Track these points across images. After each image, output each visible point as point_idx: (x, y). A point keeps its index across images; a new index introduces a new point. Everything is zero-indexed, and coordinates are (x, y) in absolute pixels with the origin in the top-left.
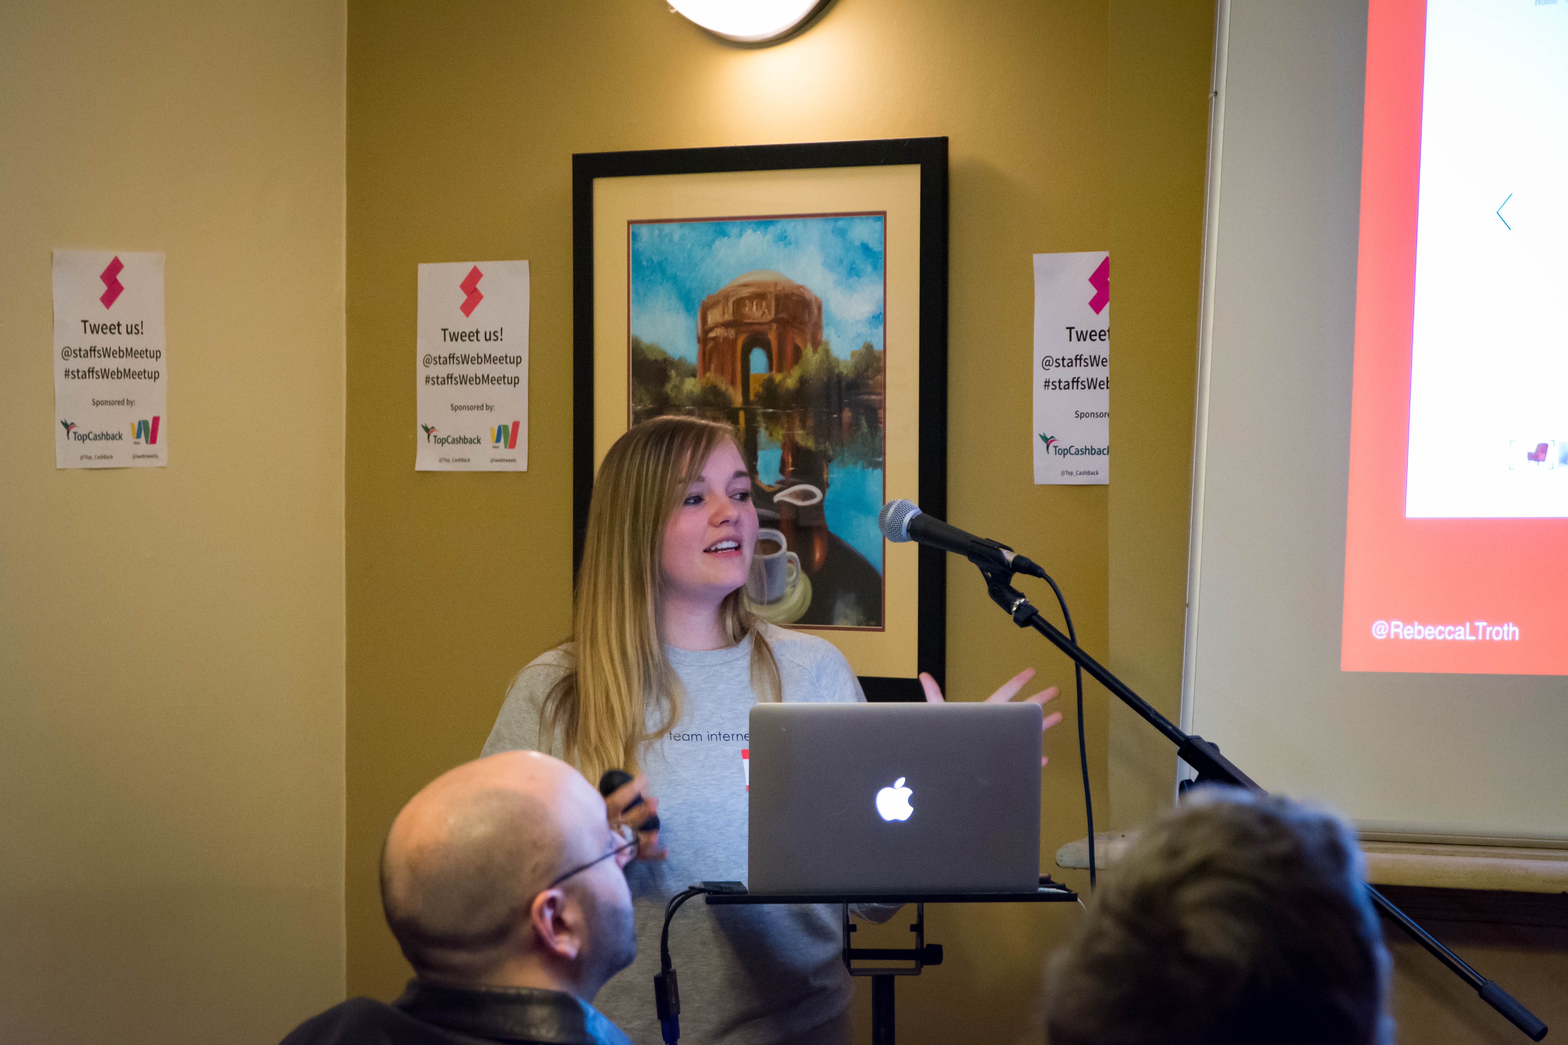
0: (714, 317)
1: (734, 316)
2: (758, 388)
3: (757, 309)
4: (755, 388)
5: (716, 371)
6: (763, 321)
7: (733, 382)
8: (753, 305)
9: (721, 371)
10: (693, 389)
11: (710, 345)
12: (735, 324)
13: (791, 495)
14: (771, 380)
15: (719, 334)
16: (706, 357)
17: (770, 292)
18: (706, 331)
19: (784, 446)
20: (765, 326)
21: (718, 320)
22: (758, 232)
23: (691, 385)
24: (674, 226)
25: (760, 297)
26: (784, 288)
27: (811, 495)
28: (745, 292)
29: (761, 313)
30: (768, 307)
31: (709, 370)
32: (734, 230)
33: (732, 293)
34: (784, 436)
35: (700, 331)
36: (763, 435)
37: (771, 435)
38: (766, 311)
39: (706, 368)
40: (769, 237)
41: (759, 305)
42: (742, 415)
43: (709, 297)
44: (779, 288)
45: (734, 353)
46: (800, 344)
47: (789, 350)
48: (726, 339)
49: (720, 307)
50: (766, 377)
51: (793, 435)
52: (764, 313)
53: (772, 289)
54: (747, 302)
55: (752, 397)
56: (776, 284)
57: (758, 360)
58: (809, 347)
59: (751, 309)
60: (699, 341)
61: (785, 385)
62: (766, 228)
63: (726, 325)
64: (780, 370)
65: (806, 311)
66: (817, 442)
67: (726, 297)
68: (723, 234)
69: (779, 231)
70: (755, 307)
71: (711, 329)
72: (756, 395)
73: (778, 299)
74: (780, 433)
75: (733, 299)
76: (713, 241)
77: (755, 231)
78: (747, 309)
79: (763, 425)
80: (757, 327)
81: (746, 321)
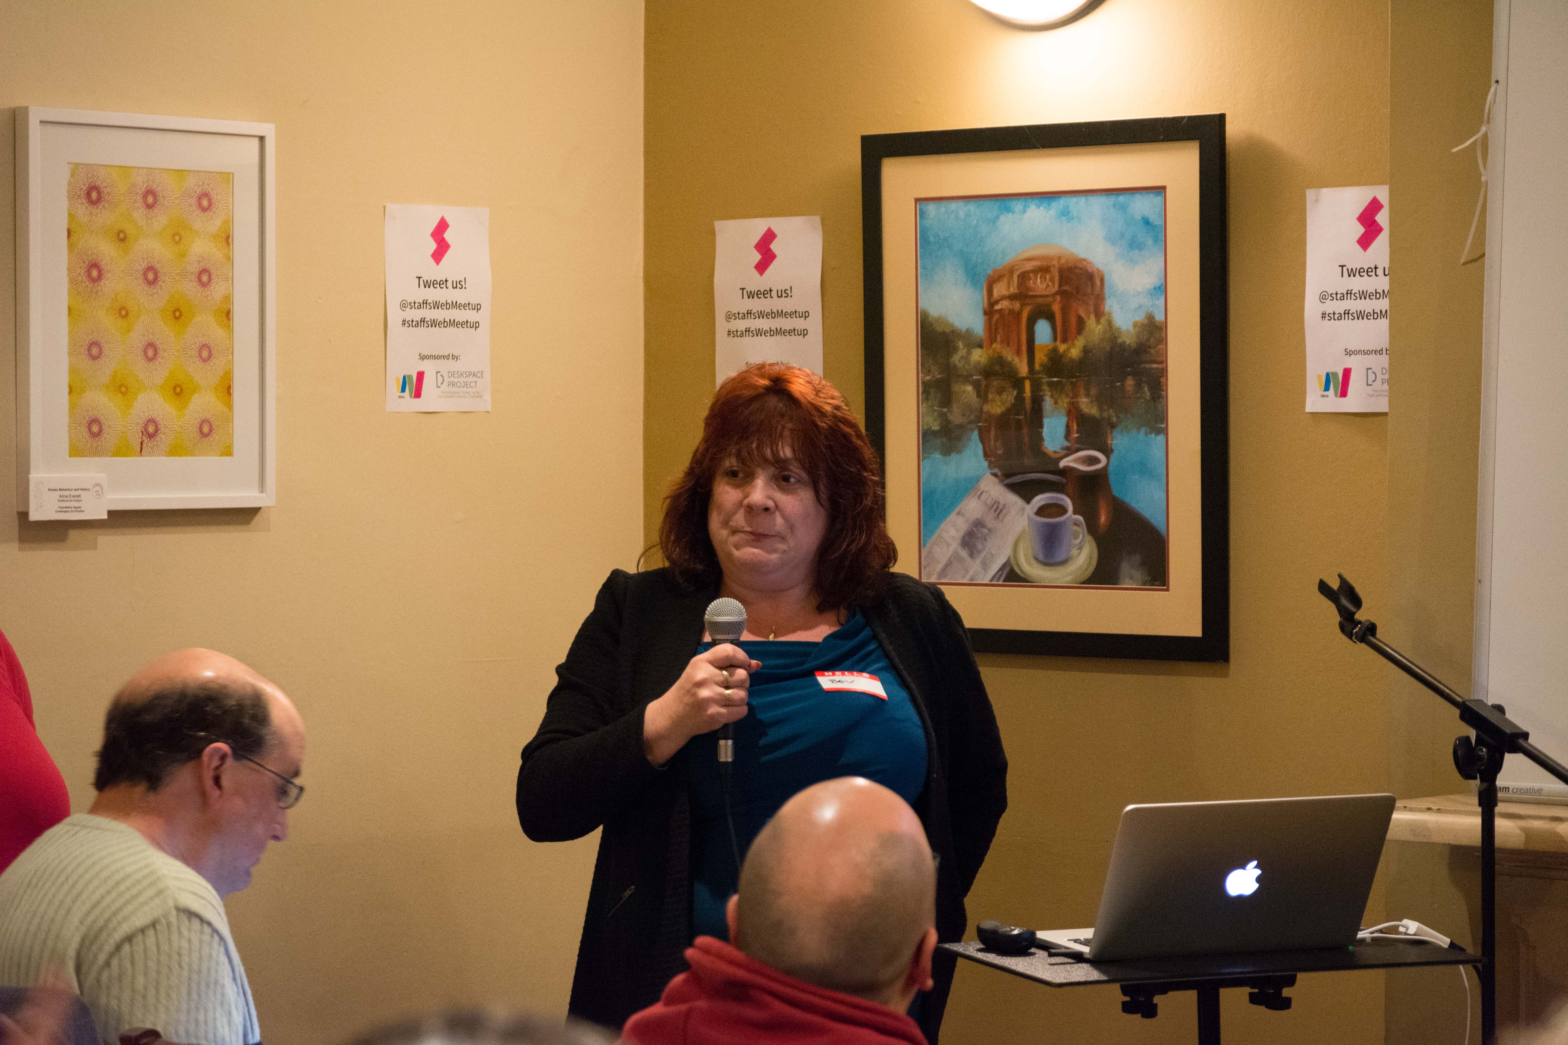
0: (1000, 290)
1: (1019, 289)
2: (1043, 358)
3: (1041, 283)
4: (1040, 357)
5: (1002, 342)
6: (1047, 293)
7: (1018, 352)
8: (1037, 280)
9: (1007, 342)
10: (980, 359)
11: (996, 317)
12: (1021, 296)
13: (1075, 461)
14: (1055, 350)
15: (1004, 307)
16: (992, 329)
17: (1054, 266)
18: (992, 304)
19: (1069, 413)
20: (1050, 299)
21: (1004, 293)
22: (1042, 208)
23: (978, 356)
24: (960, 204)
25: (1044, 270)
26: (1067, 261)
27: (1095, 460)
28: (1029, 266)
29: (1045, 285)
30: (1052, 280)
31: (995, 341)
32: (1018, 205)
33: (1016, 267)
34: (1067, 403)
35: (986, 305)
36: (1048, 403)
37: (1056, 403)
38: (1050, 283)
39: (992, 340)
40: (1052, 212)
41: (1043, 280)
42: (1027, 385)
43: (995, 271)
44: (1063, 261)
45: (1018, 325)
46: (1083, 315)
47: (1073, 320)
48: (1011, 312)
49: (1006, 280)
50: (1051, 347)
51: (1078, 402)
52: (1048, 286)
53: (1055, 263)
54: (1031, 275)
55: (1037, 367)
56: (1059, 258)
57: (1043, 331)
58: (1092, 317)
59: (1035, 283)
60: (985, 313)
61: (1070, 355)
62: (1049, 204)
63: (1012, 298)
64: (1064, 340)
65: (1089, 284)
66: (1101, 409)
67: (1011, 271)
68: (1008, 210)
69: (1061, 206)
70: (1039, 280)
71: (997, 302)
72: (1041, 365)
73: (1061, 271)
74: (1065, 401)
75: (1018, 272)
76: (997, 217)
77: (1038, 207)
78: (1031, 281)
79: (1049, 393)
80: (1040, 300)
81: (1030, 293)
